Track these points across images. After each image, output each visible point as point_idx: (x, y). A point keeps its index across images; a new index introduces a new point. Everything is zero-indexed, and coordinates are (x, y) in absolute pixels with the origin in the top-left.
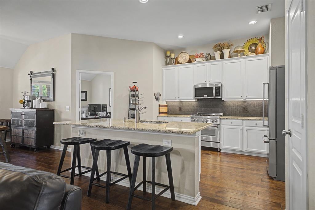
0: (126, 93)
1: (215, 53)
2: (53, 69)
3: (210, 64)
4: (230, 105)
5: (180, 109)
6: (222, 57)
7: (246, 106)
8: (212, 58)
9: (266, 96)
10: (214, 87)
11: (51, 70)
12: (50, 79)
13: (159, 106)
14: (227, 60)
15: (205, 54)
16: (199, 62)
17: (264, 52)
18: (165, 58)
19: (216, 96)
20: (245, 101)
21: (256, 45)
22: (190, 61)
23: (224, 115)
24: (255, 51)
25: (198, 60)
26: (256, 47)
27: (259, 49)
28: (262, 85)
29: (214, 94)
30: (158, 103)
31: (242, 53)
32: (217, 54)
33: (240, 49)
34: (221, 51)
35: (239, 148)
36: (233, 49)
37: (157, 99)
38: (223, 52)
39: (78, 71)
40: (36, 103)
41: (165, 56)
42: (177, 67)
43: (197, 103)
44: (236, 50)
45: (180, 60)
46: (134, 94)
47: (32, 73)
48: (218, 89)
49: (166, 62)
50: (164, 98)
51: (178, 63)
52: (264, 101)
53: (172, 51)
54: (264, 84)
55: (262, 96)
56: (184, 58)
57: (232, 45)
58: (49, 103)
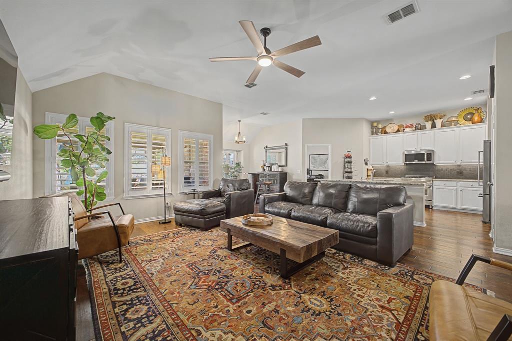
0: (341, 160)
1: (426, 123)
2: (286, 144)
3: (420, 133)
4: (442, 168)
5: (387, 172)
6: (433, 126)
7: (461, 170)
8: (423, 128)
9: (482, 160)
10: (426, 153)
11: (284, 144)
12: (284, 150)
13: (368, 170)
14: (438, 129)
15: (415, 125)
16: (409, 132)
17: (481, 121)
18: (371, 128)
19: (427, 161)
20: (459, 165)
21: (473, 114)
22: (398, 131)
23: (435, 178)
24: (471, 120)
25: (407, 130)
26: (472, 116)
27: (476, 118)
28: (478, 153)
29: (426, 159)
30: (366, 167)
31: (457, 122)
32: (429, 124)
33: (454, 119)
34: (433, 121)
35: (453, 206)
36: (445, 119)
37: (366, 164)
38: (434, 122)
39: (306, 145)
40: (274, 168)
41: (370, 127)
42: (385, 137)
43: (406, 167)
44: (450, 120)
45: (388, 130)
46: (348, 159)
47: (267, 147)
48: (430, 156)
49: (372, 132)
50: (371, 163)
51: (386, 132)
52: (479, 165)
53: (378, 122)
54: (479, 152)
55: (478, 161)
56: (392, 128)
57: (444, 116)
58: (283, 168)
